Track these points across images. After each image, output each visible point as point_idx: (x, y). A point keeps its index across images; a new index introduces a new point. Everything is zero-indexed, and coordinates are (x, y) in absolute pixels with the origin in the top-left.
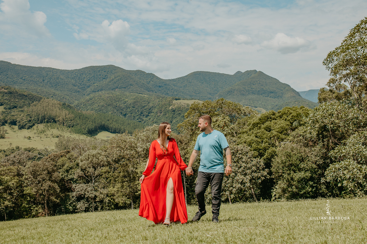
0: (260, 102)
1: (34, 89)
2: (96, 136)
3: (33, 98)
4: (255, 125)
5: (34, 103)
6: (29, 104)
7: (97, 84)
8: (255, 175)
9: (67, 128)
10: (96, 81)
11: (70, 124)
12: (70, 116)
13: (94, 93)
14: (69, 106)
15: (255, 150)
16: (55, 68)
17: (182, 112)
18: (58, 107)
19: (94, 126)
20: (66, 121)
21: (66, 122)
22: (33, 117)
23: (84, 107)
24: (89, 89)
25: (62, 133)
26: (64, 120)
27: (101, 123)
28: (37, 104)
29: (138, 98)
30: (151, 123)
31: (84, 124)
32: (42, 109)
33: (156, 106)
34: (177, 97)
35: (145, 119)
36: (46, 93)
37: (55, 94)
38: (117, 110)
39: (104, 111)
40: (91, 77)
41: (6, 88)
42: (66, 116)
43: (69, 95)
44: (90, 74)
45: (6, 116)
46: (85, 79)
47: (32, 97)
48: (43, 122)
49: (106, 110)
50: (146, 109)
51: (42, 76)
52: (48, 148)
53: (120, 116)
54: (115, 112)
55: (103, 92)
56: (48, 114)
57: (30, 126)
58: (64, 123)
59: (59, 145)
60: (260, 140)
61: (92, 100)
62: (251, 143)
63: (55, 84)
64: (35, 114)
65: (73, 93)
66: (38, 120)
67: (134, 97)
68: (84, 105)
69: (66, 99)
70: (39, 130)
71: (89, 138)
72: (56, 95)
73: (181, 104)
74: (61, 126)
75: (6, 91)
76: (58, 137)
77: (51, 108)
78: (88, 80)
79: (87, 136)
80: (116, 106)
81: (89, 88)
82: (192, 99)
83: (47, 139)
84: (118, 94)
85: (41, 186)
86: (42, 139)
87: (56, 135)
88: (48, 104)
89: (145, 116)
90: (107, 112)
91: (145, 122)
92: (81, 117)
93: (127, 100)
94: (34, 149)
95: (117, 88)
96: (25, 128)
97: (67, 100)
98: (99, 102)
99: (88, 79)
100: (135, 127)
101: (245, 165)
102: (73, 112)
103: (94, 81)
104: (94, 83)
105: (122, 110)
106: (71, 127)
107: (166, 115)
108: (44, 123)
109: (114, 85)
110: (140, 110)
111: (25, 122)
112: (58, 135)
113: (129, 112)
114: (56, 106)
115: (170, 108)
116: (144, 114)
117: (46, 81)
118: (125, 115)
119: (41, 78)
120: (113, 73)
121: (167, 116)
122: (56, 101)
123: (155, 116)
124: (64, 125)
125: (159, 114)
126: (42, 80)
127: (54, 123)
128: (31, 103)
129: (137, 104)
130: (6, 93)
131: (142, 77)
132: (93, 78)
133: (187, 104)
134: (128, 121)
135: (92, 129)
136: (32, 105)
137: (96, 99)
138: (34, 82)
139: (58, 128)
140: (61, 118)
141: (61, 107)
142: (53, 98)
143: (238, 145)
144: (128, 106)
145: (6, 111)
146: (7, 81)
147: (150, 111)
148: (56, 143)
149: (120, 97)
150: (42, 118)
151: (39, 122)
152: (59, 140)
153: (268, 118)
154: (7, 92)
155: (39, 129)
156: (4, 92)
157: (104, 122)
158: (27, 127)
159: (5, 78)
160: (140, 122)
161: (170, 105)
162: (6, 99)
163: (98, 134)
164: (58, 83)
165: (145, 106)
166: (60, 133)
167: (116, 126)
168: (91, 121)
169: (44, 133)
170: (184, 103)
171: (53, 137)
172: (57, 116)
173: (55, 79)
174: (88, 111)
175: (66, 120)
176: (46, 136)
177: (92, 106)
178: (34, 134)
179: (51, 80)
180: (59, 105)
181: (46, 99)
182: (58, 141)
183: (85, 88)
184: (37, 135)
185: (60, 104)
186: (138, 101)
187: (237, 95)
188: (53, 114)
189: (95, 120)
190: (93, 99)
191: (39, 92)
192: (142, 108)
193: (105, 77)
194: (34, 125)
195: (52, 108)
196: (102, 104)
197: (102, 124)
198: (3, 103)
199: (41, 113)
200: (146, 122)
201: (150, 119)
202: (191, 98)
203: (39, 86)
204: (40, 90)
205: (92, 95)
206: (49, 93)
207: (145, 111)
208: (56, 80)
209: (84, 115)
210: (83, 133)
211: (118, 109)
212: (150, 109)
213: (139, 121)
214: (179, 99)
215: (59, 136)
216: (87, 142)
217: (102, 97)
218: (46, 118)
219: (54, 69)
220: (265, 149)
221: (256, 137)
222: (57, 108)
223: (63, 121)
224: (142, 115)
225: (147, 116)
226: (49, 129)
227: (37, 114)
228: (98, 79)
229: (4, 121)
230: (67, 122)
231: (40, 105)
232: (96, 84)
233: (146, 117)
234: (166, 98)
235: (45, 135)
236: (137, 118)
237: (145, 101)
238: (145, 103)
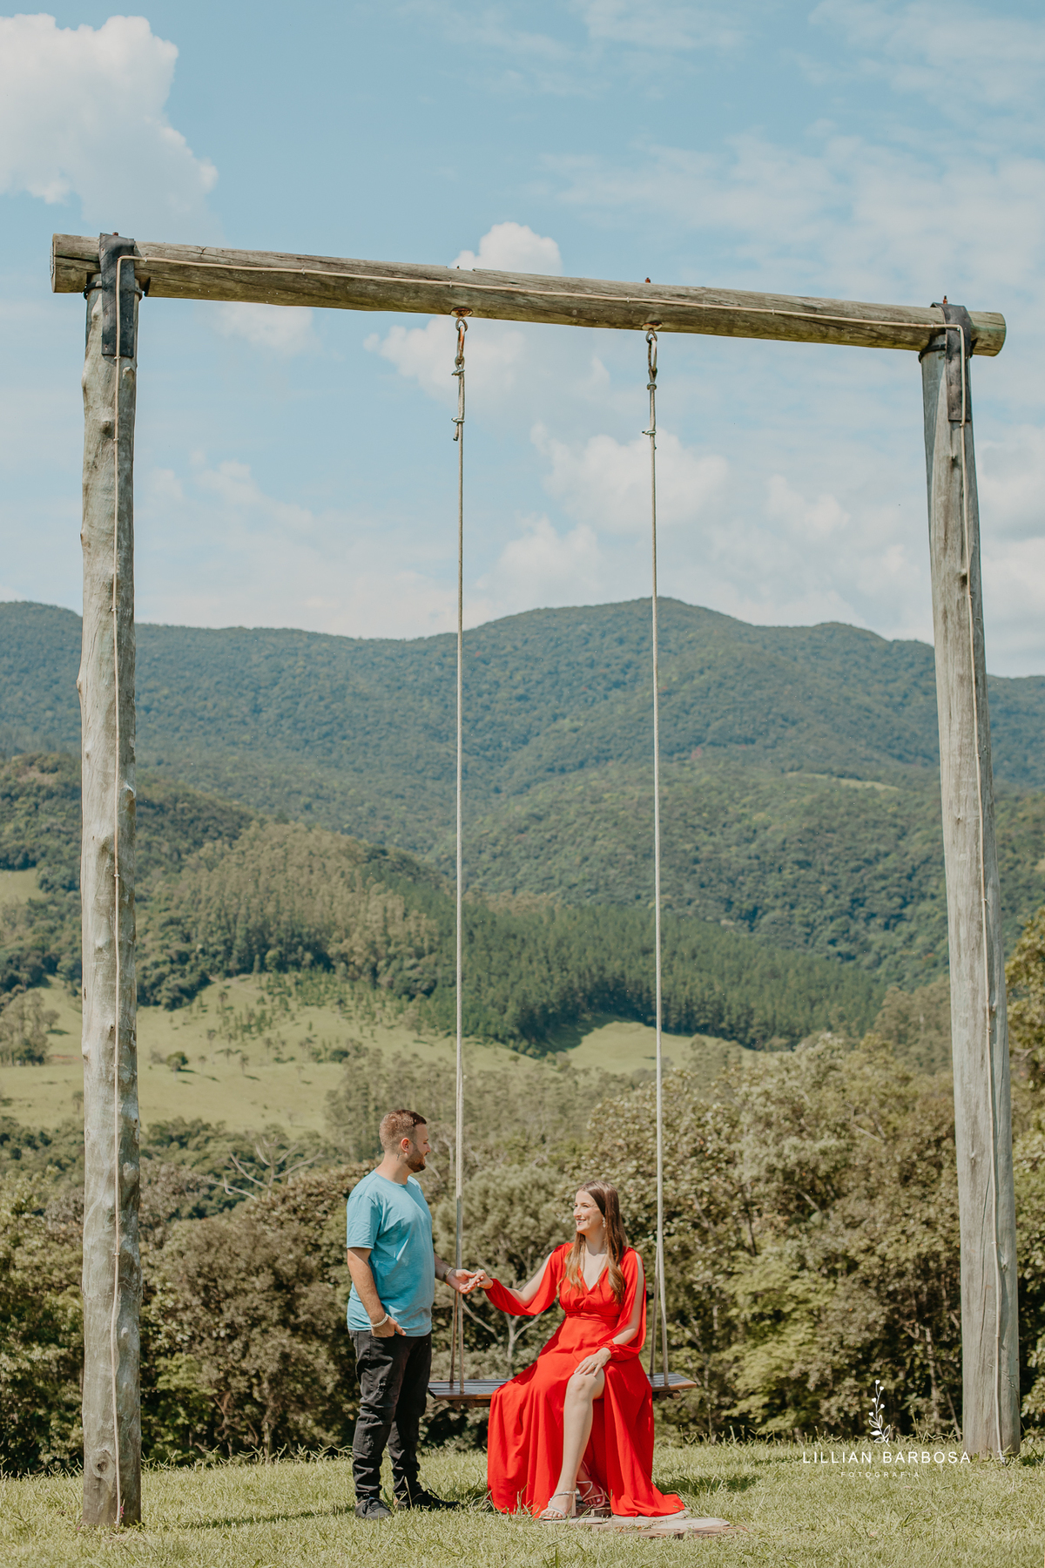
1: (205, 766)
2: (572, 1053)
3: (199, 819)
5: (202, 852)
6: (175, 856)
7: (576, 724)
9: (396, 1004)
10: (568, 701)
11: (413, 974)
12: (412, 926)
13: (556, 780)
14: (405, 862)
16: (321, 630)
18: (343, 875)
19: (555, 990)
20: (392, 958)
21: (388, 965)
22: (201, 937)
23: (496, 865)
24: (524, 758)
25: (367, 1032)
26: (375, 952)
27: (602, 969)
28: (222, 856)
29: (832, 806)
30: (917, 965)
31: (494, 979)
32: (251, 889)
35: (877, 937)
36: (273, 786)
37: (324, 792)
38: (702, 886)
39: (620, 892)
40: (536, 676)
41: (49, 764)
42: (386, 927)
43: (409, 792)
44: (528, 658)
45: (52, 930)
46: (502, 694)
47: (190, 816)
48: (257, 964)
49: (631, 884)
50: (883, 877)
51: (246, 682)
52: (285, 1124)
53: (718, 921)
54: (687, 896)
55: (614, 774)
56: (284, 918)
57: (182, 990)
58: (375, 973)
59: (351, 1104)
61: (542, 825)
63: (325, 729)
64: (213, 918)
65: (429, 783)
66: (229, 952)
67: (807, 800)
68: (495, 857)
69: (386, 818)
70: (237, 1012)
71: (527, 1063)
72: (328, 799)
74: (359, 987)
75: (49, 780)
76: (341, 1055)
77: (303, 881)
78: (521, 698)
79: (515, 1049)
80: (696, 861)
81: (526, 749)
83: (280, 1067)
84: (704, 780)
85: (244, 1356)
86: (252, 1070)
87: (335, 1046)
88: (285, 857)
89: (879, 921)
90: (638, 897)
91: (878, 962)
92: (478, 933)
93: (759, 817)
94: (206, 1127)
95: (699, 741)
96: (157, 1003)
97: (394, 829)
98: (590, 833)
99: (521, 691)
100: (814, 994)
102: (428, 905)
103: (554, 702)
104: (555, 718)
105: (732, 882)
106: (420, 996)
107: (1013, 910)
108: (260, 971)
109: (680, 726)
110: (844, 879)
111: (156, 965)
112: (343, 1045)
113: (777, 897)
114: (330, 864)
116: (876, 909)
117: (270, 714)
118: (752, 916)
119: (241, 695)
120: (672, 646)
122: (327, 838)
124: (375, 985)
126: (246, 710)
127: (320, 968)
128: (188, 852)
129: (829, 845)
130: (50, 795)
131: (855, 671)
132: (548, 682)
134: (771, 955)
135: (544, 1007)
136: (191, 860)
137: (571, 817)
138: (201, 719)
139: (341, 1002)
140: (356, 944)
141: (357, 872)
142: (311, 817)
144: (767, 859)
145: (53, 902)
146: (53, 719)
147: (914, 884)
148: (332, 1094)
149: (715, 802)
150: (247, 939)
151: (233, 964)
152: (351, 1076)
154: (55, 788)
155: (231, 1008)
156: (39, 788)
157: (619, 963)
158: (164, 995)
159: (42, 706)
160: (849, 957)
162: (48, 830)
163: (585, 1039)
164: (341, 725)
165: (879, 856)
166: (357, 1030)
167: (697, 991)
168: (542, 955)
169: (260, 1030)
171: (316, 1057)
172: (338, 928)
173: (321, 699)
174: (520, 894)
175: (392, 950)
176: (274, 1054)
177: (543, 864)
178: (205, 1035)
179: (301, 707)
180: (345, 863)
181: (272, 828)
182: (343, 1081)
183: (500, 745)
184: (224, 1044)
185: (351, 855)
186: (835, 824)
188: (314, 914)
189: (564, 950)
190: (553, 817)
191: (229, 783)
192: (857, 870)
193: (621, 677)
194: (204, 982)
195: (309, 882)
196: (605, 845)
197: (607, 975)
198: (33, 851)
199: (243, 911)
200: (885, 963)
201: (911, 937)
203: (234, 743)
204: (235, 768)
205: (543, 795)
206: (287, 783)
207: (879, 885)
208: (327, 707)
209: (494, 923)
210: (492, 1030)
211: (705, 879)
212: (910, 878)
213: (839, 954)
215: (346, 1054)
216: (518, 1087)
217: (603, 806)
218: (272, 941)
219: (314, 636)
222: (335, 879)
223: (373, 959)
224: (861, 912)
225: (893, 921)
226: (293, 1005)
227: (219, 917)
228: (583, 688)
229: (39, 962)
230: (395, 964)
231: (239, 865)
232: (566, 724)
233: (887, 926)
234: (1017, 799)
235: (268, 1042)
236: (828, 931)
237: (876, 824)
238: (880, 838)
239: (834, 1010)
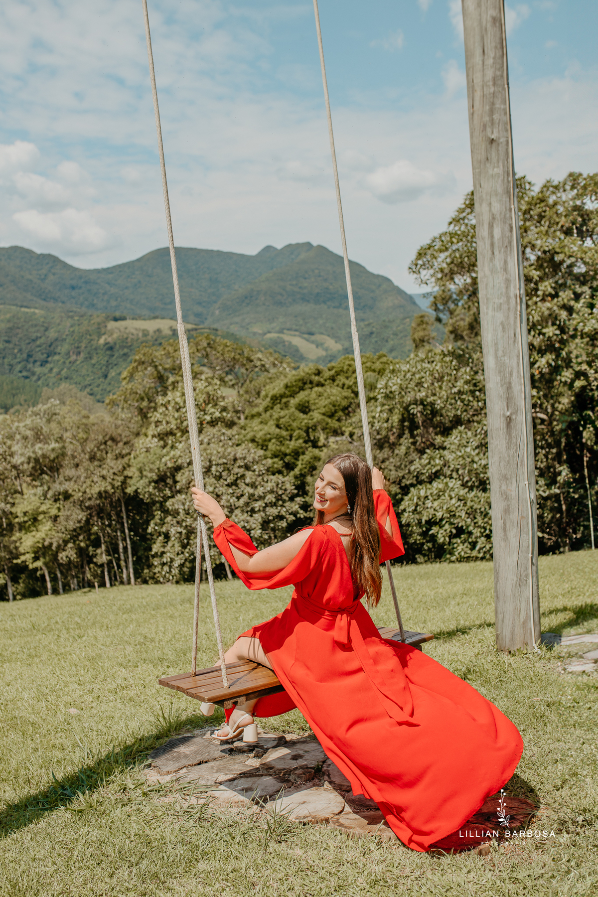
0: (321, 322)
4: (276, 399)
8: (272, 511)
15: (275, 456)
17: (131, 350)
29: (18, 319)
30: (54, 380)
33: (64, 337)
34: (117, 314)
35: (38, 370)
50: (39, 346)
60: (284, 433)
62: (265, 441)
67: (8, 316)
73: (127, 331)
82: (156, 318)
89: (39, 363)
91: (39, 379)
100: (14, 392)
101: (251, 491)
107: (91, 358)
110: (24, 347)
115: (102, 341)
116: (37, 359)
121: (93, 361)
123: (64, 363)
125: (73, 358)
129: (18, 334)
131: (25, 265)
133: (143, 330)
143: (238, 445)
147: (52, 348)
153: (305, 383)
160: (27, 377)
161: (100, 335)
165: (37, 338)
170: (136, 329)
186: (20, 326)
187: (264, 304)
192: (29, 343)
200: (42, 379)
201: (51, 369)
202: (152, 315)
207: (38, 349)
212: (50, 346)
213: (23, 376)
214: (123, 319)
220: (297, 454)
221: (278, 426)
224: (31, 360)
225: (44, 363)
233: (41, 365)
234: (91, 316)
236: (19, 367)
237: (36, 326)
238: (38, 331)
239: (22, 398)
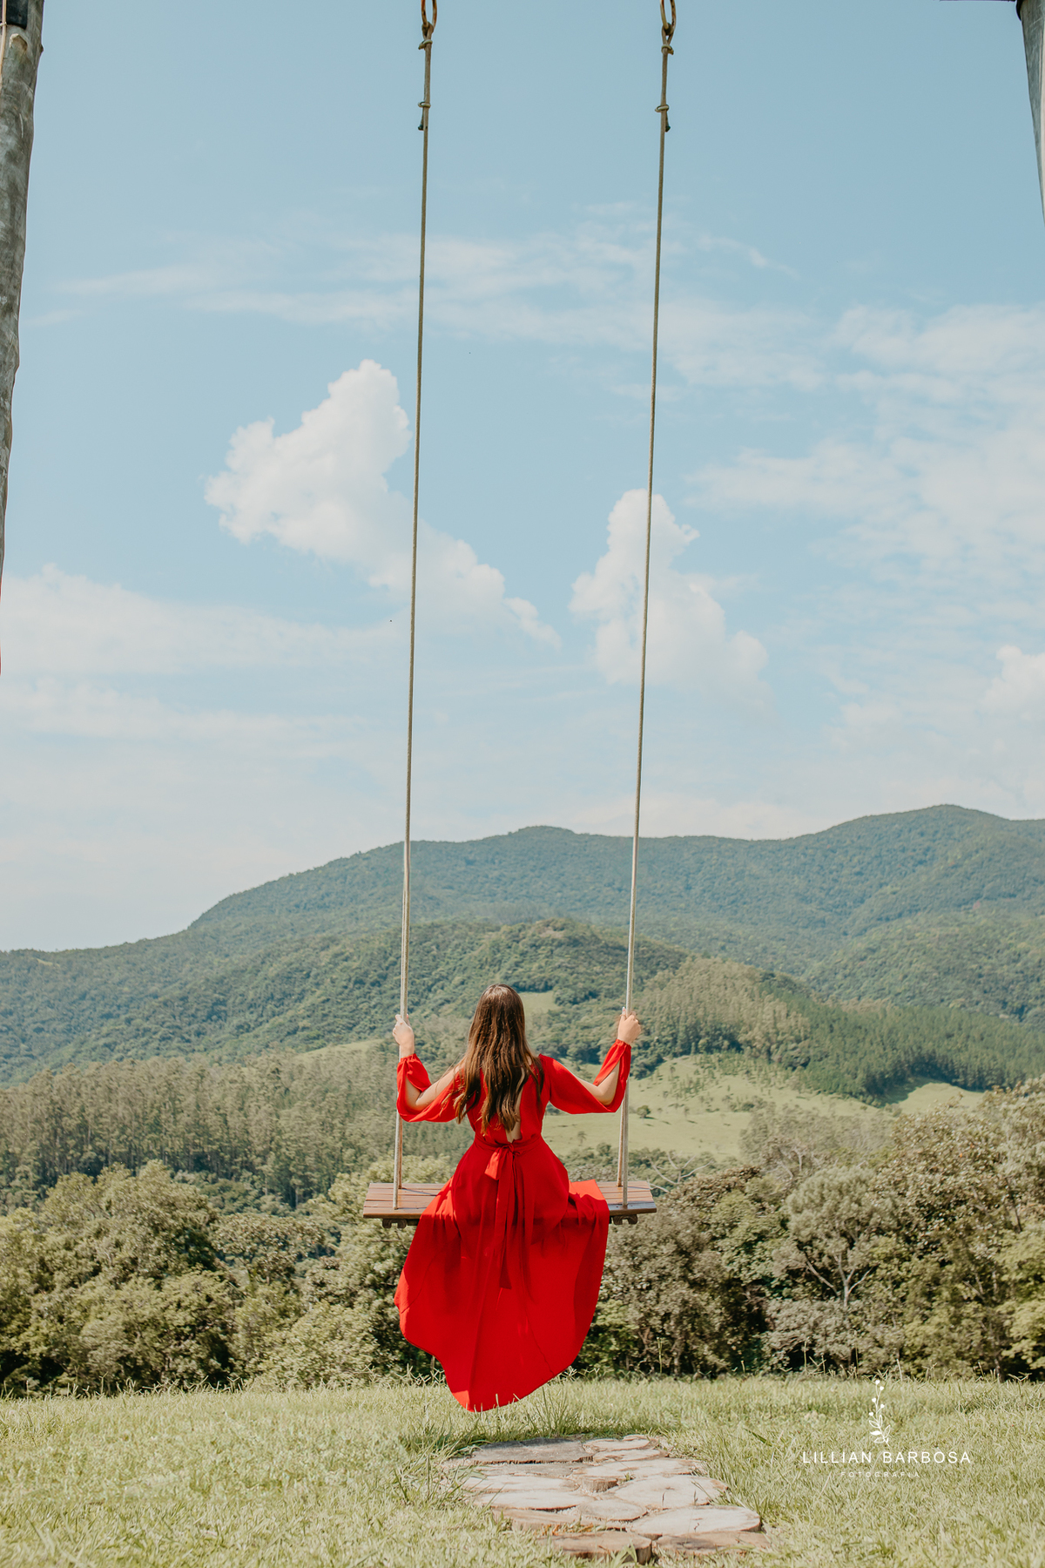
1: (657, 924)
2: (902, 1104)
3: (653, 957)
5: (656, 978)
6: (639, 981)
7: (895, 889)
9: (784, 1073)
10: (889, 874)
11: (794, 1053)
12: (792, 1022)
13: (883, 926)
14: (786, 981)
16: (727, 836)
18: (746, 990)
19: (888, 1063)
20: (780, 1043)
21: (778, 1047)
22: (657, 1032)
23: (846, 982)
24: (862, 912)
25: (766, 1092)
26: (769, 1040)
27: (920, 1048)
28: (669, 980)
31: (848, 1055)
32: (688, 1000)
36: (700, 935)
37: (733, 938)
38: (985, 992)
39: (930, 997)
40: (867, 859)
41: (559, 925)
42: (775, 1023)
43: (788, 937)
44: (861, 848)
45: (563, 1030)
46: (845, 872)
47: (647, 955)
48: (693, 1048)
49: (937, 992)
51: (681, 870)
52: (714, 1152)
53: (997, 1015)
54: (975, 999)
55: (922, 921)
56: (709, 1018)
57: (646, 1066)
58: (769, 1053)
59: (756, 1138)
61: (876, 955)
63: (732, 898)
64: (664, 1019)
65: (800, 930)
66: (675, 1041)
68: (845, 977)
69: (773, 953)
70: (681, 1079)
71: (872, 1110)
72: (735, 943)
74: (760, 1062)
75: (559, 935)
76: (748, 1107)
77: (721, 994)
78: (859, 874)
79: (864, 1101)
80: (980, 976)
81: (863, 906)
83: (710, 1114)
84: (982, 922)
86: (691, 1117)
87: (745, 1101)
88: (709, 980)
90: (942, 1001)
92: (836, 1026)
93: (1022, 945)
94: (663, 1154)
95: (978, 897)
97: (779, 960)
98: (907, 959)
99: (857, 869)
102: (802, 1008)
103: (879, 876)
104: (881, 886)
105: (1005, 989)
106: (799, 1067)
108: (695, 1053)
109: (964, 888)
112: (750, 1100)
113: (1037, 998)
114: (738, 983)
117: (697, 890)
118: (1020, 1011)
119: (678, 879)
120: (957, 836)
122: (735, 967)
124: (770, 1061)
126: (681, 887)
127: (733, 1050)
128: (647, 978)
130: (560, 945)
132: (875, 863)
134: (1035, 1037)
135: (882, 1074)
136: (649, 983)
137: (895, 949)
138: (654, 894)
139: (748, 1072)
140: (756, 1034)
141: (755, 988)
142: (726, 954)
144: (1029, 973)
145: (563, 1012)
146: (562, 898)
148: (744, 1132)
149: (991, 936)
150: (686, 1032)
151: (678, 1049)
152: (756, 1119)
154: (563, 940)
155: (677, 1077)
156: (553, 940)
157: (931, 1044)
159: (555, 890)
162: (559, 967)
163: (910, 1094)
164: (742, 895)
166: (759, 1090)
167: (985, 1061)
168: (879, 1039)
169: (697, 1091)
171: (733, 1108)
172: (745, 1024)
173: (729, 879)
174: (863, 1000)
175: (780, 1038)
176: (706, 1106)
177: (877, 980)
178: (662, 1095)
179: (716, 885)
180: (748, 982)
181: (700, 961)
182: (751, 1123)
183: (845, 904)
184: (674, 1101)
185: (751, 978)
188: (728, 1016)
189: (893, 1036)
190: (883, 950)
191: (672, 934)
193: (923, 858)
194: (660, 1061)
195: (725, 995)
196: (919, 966)
197: (924, 1052)
198: (550, 980)
199: (683, 1014)
203: (675, 909)
204: (676, 925)
205: (875, 935)
206: (709, 933)
208: (733, 884)
209: (846, 1019)
210: (848, 1090)
211: (987, 987)
215: (752, 1106)
216: (866, 1126)
217: (915, 941)
218: (702, 1033)
219: (723, 840)
222: (741, 993)
223: (768, 1044)
226: (717, 1075)
227: (668, 1018)
228: (898, 866)
229: (555, 1050)
230: (782, 1047)
231: (680, 985)
232: (888, 889)
235: (702, 1099)
